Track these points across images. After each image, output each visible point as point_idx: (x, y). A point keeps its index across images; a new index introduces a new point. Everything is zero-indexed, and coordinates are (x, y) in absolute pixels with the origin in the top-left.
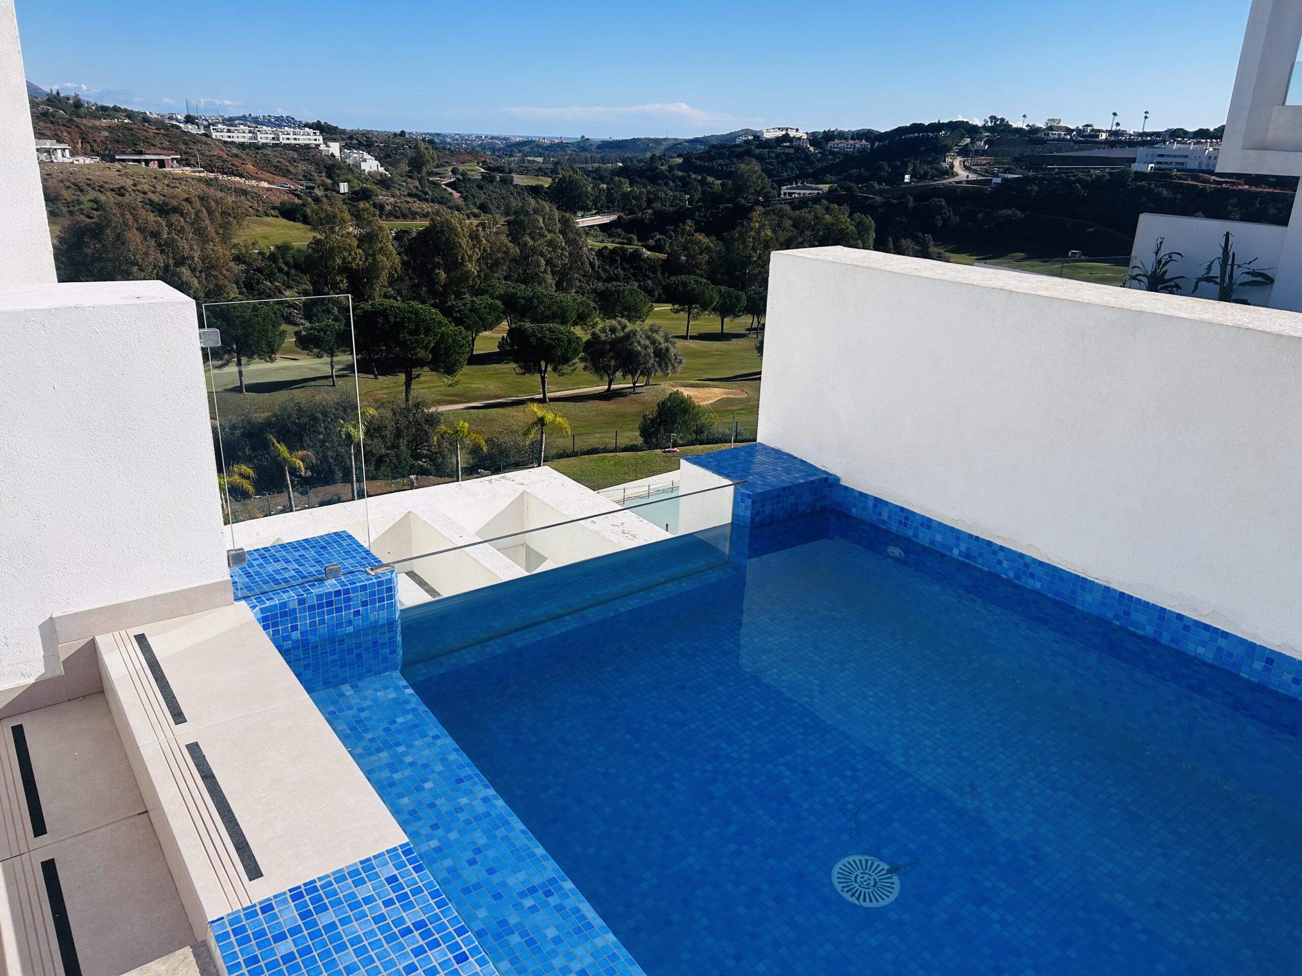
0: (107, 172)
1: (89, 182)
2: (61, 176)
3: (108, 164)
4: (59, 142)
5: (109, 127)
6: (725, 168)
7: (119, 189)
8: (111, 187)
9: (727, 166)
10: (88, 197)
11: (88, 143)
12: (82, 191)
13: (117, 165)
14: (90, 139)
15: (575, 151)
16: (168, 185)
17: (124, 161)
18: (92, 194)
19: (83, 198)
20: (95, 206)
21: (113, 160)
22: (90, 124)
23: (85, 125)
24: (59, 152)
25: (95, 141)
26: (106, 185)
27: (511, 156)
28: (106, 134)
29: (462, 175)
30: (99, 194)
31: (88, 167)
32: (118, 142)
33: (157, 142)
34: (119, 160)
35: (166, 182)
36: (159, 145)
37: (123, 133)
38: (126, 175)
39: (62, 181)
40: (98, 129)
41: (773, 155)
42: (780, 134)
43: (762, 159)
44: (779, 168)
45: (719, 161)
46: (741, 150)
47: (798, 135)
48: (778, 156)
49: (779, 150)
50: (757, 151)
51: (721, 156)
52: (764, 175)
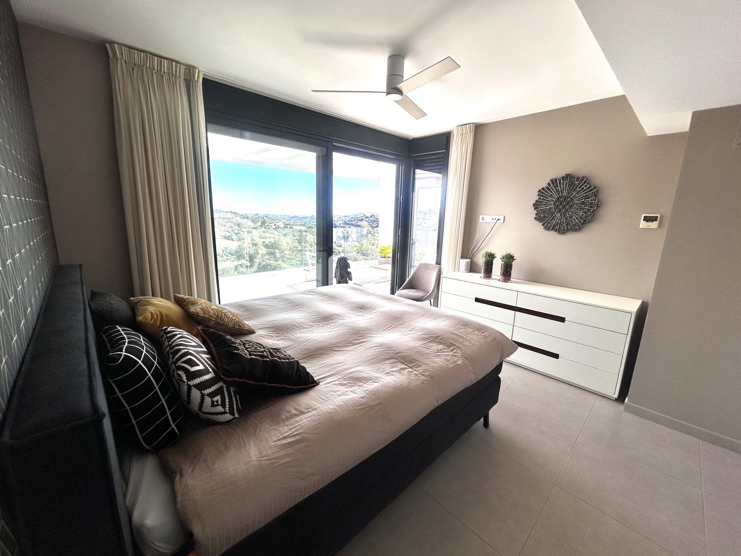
9: (357, 223)
27: (291, 221)
29: (278, 226)
41: (370, 220)
42: (372, 214)
43: (367, 221)
44: (372, 224)
45: (355, 222)
46: (360, 219)
47: (376, 215)
48: (371, 221)
49: (371, 219)
50: (365, 219)
51: (355, 220)
52: (369, 225)
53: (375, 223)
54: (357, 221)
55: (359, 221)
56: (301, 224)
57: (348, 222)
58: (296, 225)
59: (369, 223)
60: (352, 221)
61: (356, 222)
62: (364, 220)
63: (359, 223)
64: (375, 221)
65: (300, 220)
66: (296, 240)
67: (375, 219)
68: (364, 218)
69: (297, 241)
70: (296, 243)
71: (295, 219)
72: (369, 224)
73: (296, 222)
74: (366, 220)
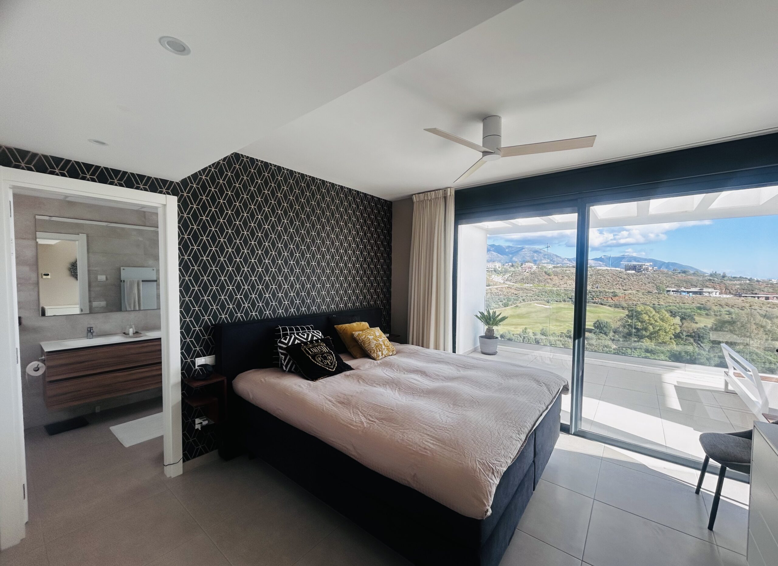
0: (737, 301)
1: (727, 304)
2: (714, 301)
3: (738, 298)
4: (715, 289)
5: (740, 284)
7: (742, 307)
8: (738, 306)
10: (725, 310)
11: (728, 290)
12: (722, 307)
13: (743, 298)
14: (730, 288)
16: (769, 307)
17: (746, 297)
18: (727, 308)
19: (722, 310)
20: (728, 313)
21: (740, 296)
22: (731, 283)
23: (728, 283)
24: (714, 293)
25: (732, 289)
26: (735, 306)
28: (738, 286)
30: (731, 309)
31: (727, 299)
32: (744, 290)
33: (766, 290)
34: (744, 296)
35: (769, 306)
36: (767, 291)
37: (747, 286)
38: (747, 302)
39: (714, 303)
40: (735, 285)
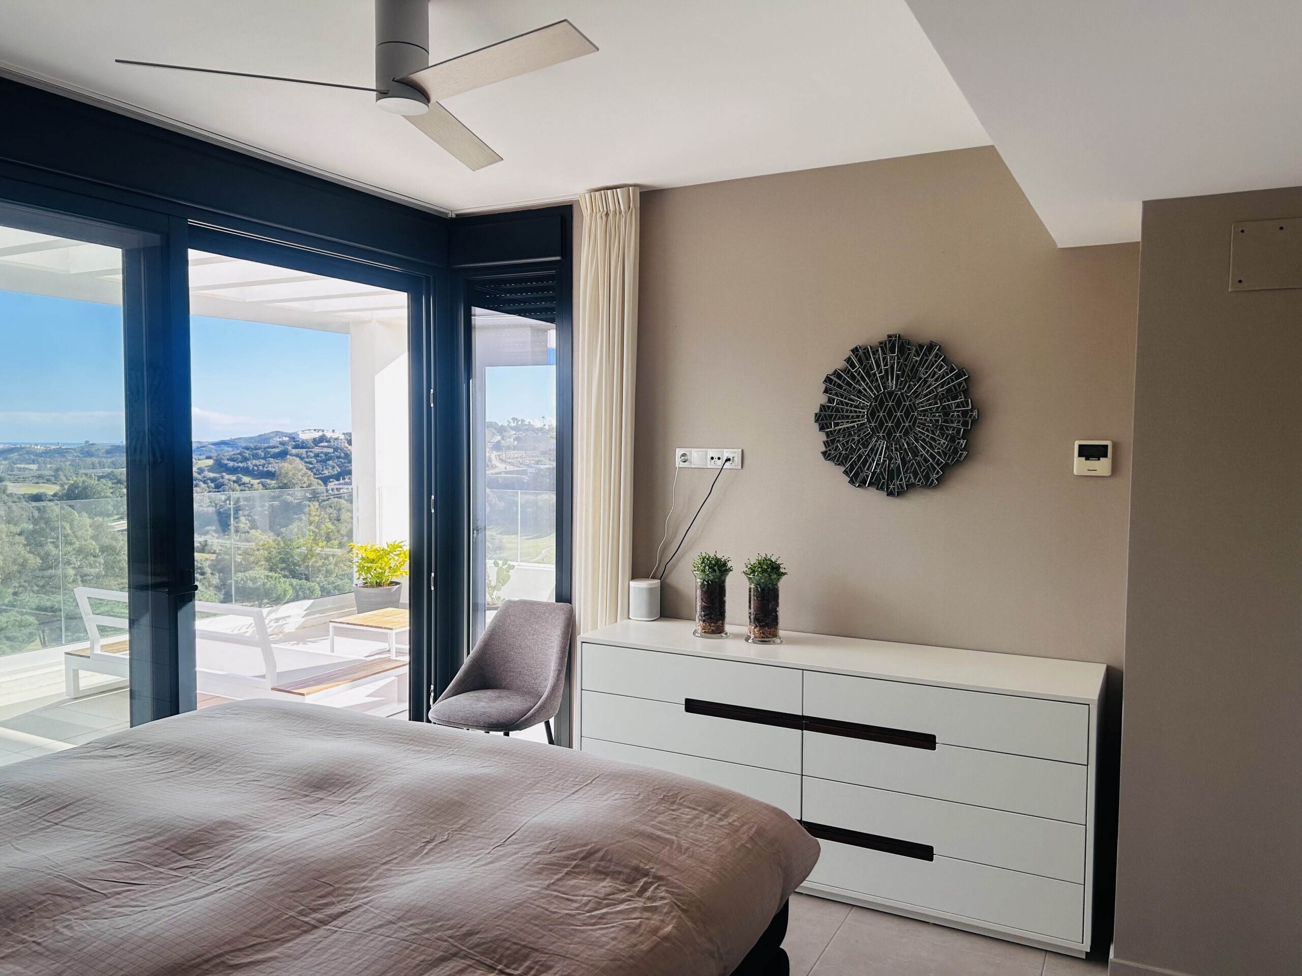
6: (261, 468)
9: (263, 466)
15: (77, 456)
41: (312, 454)
42: (317, 435)
43: (302, 459)
44: (319, 466)
45: (254, 462)
46: (277, 450)
47: (335, 436)
48: (317, 455)
49: (317, 450)
50: (294, 451)
51: (256, 456)
52: (309, 472)
53: (330, 462)
54: (264, 458)
55: (271, 460)
56: (40, 477)
57: (231, 464)
58: (16, 481)
59: (310, 463)
60: (245, 459)
61: (263, 461)
62: (292, 455)
63: (274, 465)
64: (330, 458)
65: (33, 462)
66: (20, 534)
67: (331, 450)
68: (290, 448)
69: (22, 539)
70: (20, 548)
71: (15, 456)
72: (311, 469)
73: (20, 469)
74: (297, 456)
